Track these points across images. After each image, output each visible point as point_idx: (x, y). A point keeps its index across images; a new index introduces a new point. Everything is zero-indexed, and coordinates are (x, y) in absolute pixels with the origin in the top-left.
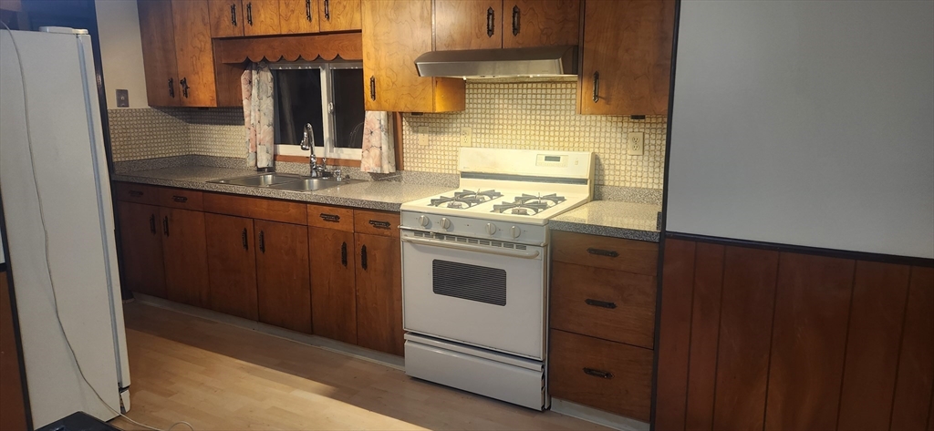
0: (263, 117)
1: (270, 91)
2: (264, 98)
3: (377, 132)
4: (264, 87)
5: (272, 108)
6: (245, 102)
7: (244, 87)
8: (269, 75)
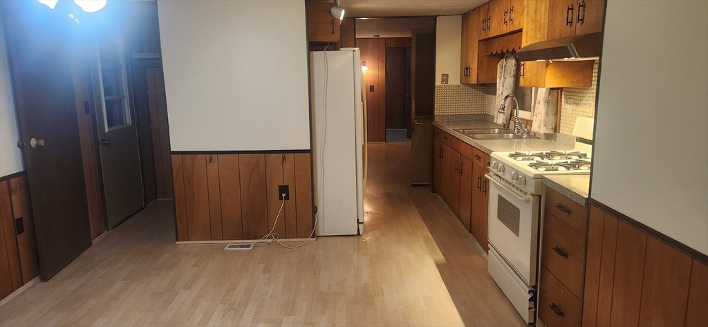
0: (505, 90)
1: (513, 73)
2: (508, 77)
3: (542, 103)
4: (509, 70)
5: (512, 84)
6: (498, 80)
7: (499, 70)
8: (514, 61)
